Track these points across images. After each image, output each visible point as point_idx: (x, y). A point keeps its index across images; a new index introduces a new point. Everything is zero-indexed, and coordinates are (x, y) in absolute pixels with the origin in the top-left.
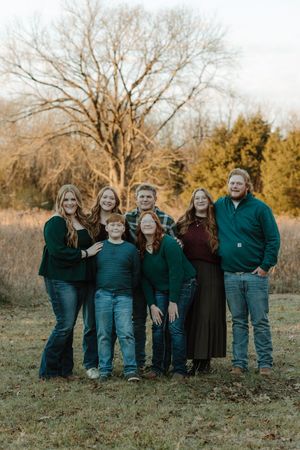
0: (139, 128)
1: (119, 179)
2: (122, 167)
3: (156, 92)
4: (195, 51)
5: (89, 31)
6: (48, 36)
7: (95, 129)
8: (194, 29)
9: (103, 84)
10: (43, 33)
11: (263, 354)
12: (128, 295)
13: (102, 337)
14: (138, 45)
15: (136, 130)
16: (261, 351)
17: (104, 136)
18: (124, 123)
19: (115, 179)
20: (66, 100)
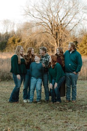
0: (63, 31)
1: (57, 46)
2: (58, 42)
3: (69, 21)
4: (80, 9)
5: (50, 3)
6: (38, 4)
7: (51, 31)
8: (80, 3)
9: (54, 18)
10: (37, 3)
11: (73, 96)
12: (41, 79)
13: (31, 91)
14: (64, 7)
15: (63, 32)
16: (73, 95)
17: (53, 33)
18: (60, 30)
19: (56, 46)
20: (43, 23)
